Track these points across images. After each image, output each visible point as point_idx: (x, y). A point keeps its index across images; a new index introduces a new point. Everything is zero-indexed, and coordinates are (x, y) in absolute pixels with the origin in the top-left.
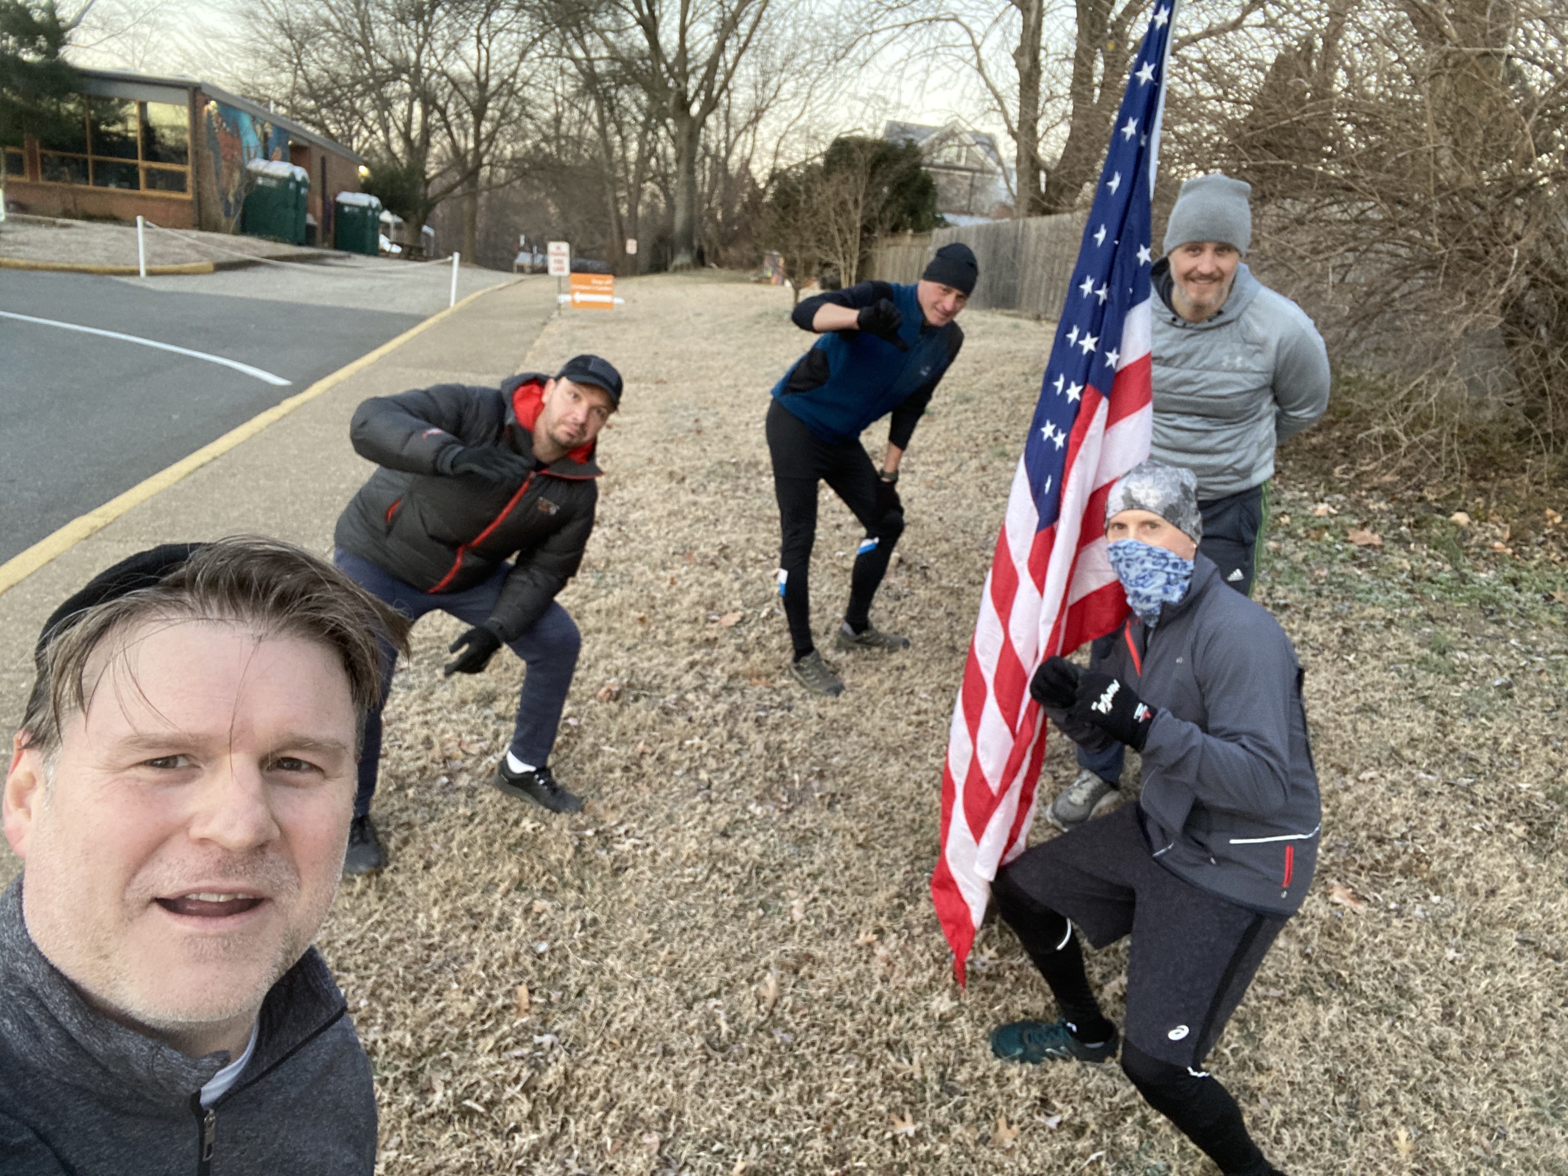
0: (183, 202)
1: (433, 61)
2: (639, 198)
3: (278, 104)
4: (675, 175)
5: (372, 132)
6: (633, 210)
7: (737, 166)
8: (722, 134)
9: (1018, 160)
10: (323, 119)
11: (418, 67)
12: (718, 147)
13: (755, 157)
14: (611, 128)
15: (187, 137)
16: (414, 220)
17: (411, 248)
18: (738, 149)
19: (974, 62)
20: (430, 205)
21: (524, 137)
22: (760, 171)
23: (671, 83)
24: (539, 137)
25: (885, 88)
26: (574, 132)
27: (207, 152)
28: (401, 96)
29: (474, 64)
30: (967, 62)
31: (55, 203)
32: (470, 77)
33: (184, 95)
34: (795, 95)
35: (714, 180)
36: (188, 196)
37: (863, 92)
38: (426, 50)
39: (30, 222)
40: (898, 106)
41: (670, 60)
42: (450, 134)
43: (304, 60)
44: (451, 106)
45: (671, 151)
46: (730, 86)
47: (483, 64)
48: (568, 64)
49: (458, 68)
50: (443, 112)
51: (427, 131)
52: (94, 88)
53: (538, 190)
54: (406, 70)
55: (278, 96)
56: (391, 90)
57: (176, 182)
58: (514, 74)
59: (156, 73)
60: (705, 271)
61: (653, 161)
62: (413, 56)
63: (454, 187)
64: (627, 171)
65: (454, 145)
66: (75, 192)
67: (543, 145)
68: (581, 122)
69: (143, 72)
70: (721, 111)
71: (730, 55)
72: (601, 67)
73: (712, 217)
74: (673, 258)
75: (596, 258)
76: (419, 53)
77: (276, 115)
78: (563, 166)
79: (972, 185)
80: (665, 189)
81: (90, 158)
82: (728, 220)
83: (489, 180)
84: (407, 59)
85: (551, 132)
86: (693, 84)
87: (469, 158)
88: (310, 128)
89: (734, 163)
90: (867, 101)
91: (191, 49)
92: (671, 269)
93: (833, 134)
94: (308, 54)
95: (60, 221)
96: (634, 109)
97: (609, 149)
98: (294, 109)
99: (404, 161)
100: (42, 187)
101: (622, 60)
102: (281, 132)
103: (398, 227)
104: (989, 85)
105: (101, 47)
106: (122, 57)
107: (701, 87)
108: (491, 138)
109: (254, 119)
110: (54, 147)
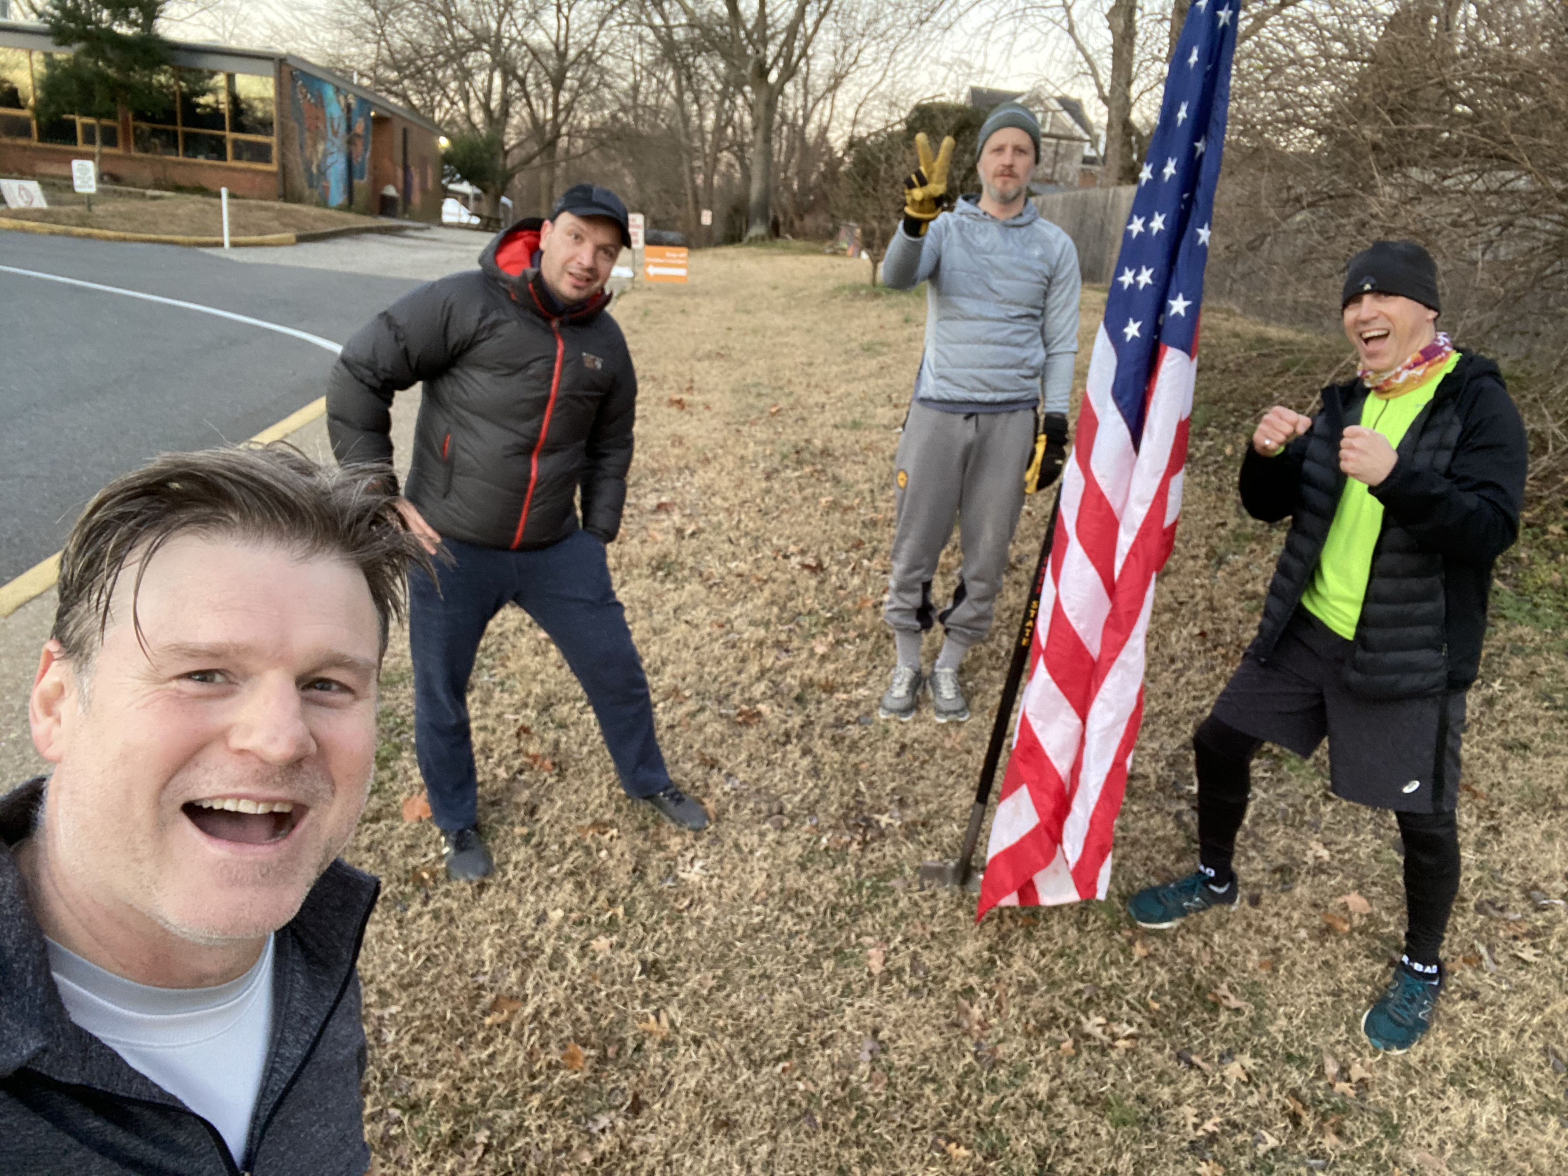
0: (269, 173)
1: (514, 31)
2: (714, 169)
3: (361, 75)
4: (752, 144)
5: (453, 103)
6: (708, 180)
7: (814, 134)
8: (800, 102)
9: (1110, 126)
10: (405, 90)
11: (499, 38)
12: (795, 115)
13: (834, 124)
14: (688, 97)
15: (272, 109)
16: (492, 191)
17: (489, 219)
18: (815, 117)
19: (1065, 24)
20: (508, 176)
21: (602, 107)
22: (838, 139)
23: (750, 51)
24: (615, 107)
25: (970, 52)
26: (652, 101)
27: (292, 124)
28: (481, 67)
29: (554, 33)
30: (1057, 24)
31: (147, 175)
32: (550, 47)
33: (270, 66)
34: (875, 60)
35: (791, 150)
36: (273, 167)
37: (946, 57)
38: (507, 18)
39: (121, 194)
40: (983, 70)
41: (749, 26)
42: (529, 104)
43: (388, 29)
44: (530, 75)
45: (748, 119)
46: (810, 52)
47: (563, 32)
48: (647, 32)
49: (538, 38)
50: (522, 81)
51: (506, 102)
52: (183, 59)
53: (614, 160)
54: (486, 40)
55: (361, 67)
56: (471, 61)
57: (261, 153)
58: (593, 43)
59: (246, 45)
60: (779, 241)
61: (730, 130)
62: (494, 25)
63: (533, 157)
64: (703, 140)
65: (532, 114)
66: (165, 164)
67: (620, 115)
68: (659, 91)
69: (233, 44)
70: (799, 78)
71: (810, 21)
72: (679, 34)
73: (788, 187)
74: (748, 227)
75: (672, 229)
76: (499, 23)
77: (360, 86)
78: (639, 136)
79: (1056, 153)
80: (741, 159)
81: (180, 129)
82: (805, 189)
83: (567, 151)
84: (488, 28)
85: (629, 102)
86: (772, 50)
87: (548, 128)
88: (393, 100)
89: (812, 130)
90: (950, 67)
91: (279, 22)
92: (745, 240)
93: (914, 100)
94: (392, 24)
95: (150, 192)
96: (712, 78)
97: (686, 119)
98: (378, 81)
99: (483, 132)
100: (133, 159)
101: (701, 27)
102: (364, 103)
103: (477, 198)
104: (1080, 48)
105: (193, 20)
106: (214, 30)
107: (779, 55)
108: (569, 108)
109: (338, 90)
110: (147, 120)
